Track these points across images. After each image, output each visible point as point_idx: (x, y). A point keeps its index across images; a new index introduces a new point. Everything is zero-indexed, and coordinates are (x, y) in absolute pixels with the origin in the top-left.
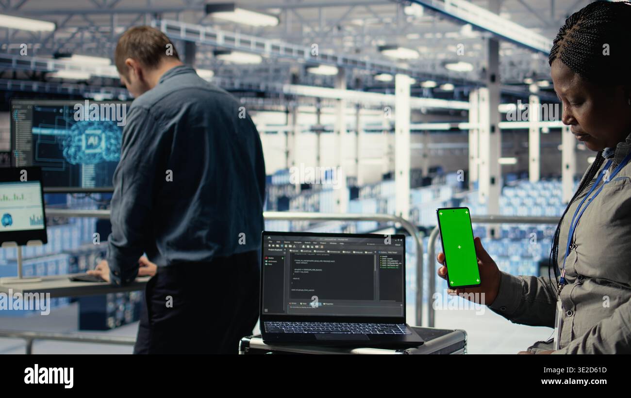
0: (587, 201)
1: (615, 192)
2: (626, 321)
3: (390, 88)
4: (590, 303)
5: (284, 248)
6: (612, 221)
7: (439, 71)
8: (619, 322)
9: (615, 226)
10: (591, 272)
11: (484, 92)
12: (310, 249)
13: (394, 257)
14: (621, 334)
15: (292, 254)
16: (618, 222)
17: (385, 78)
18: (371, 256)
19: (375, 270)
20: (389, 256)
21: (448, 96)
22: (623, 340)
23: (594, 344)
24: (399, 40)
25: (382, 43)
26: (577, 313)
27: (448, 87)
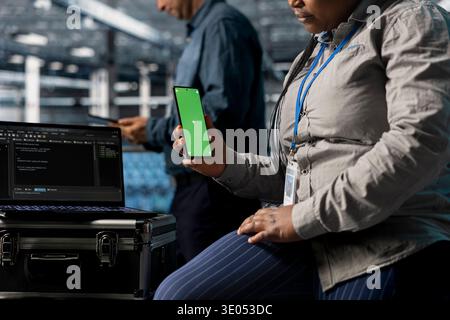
0: (311, 76)
1: (349, 59)
2: (375, 164)
3: (21, 68)
4: (325, 161)
5: (7, 136)
6: (349, 83)
7: (64, 55)
8: (368, 166)
9: (351, 87)
10: (325, 132)
11: (103, 74)
12: (33, 138)
13: (112, 147)
14: (371, 177)
15: (15, 142)
16: (355, 84)
17: (17, 60)
18: (91, 147)
19: (95, 158)
20: (107, 146)
21: (73, 76)
22: (374, 182)
23: (344, 189)
24: (30, 27)
25: (14, 29)
26: (313, 171)
27: (72, 69)
